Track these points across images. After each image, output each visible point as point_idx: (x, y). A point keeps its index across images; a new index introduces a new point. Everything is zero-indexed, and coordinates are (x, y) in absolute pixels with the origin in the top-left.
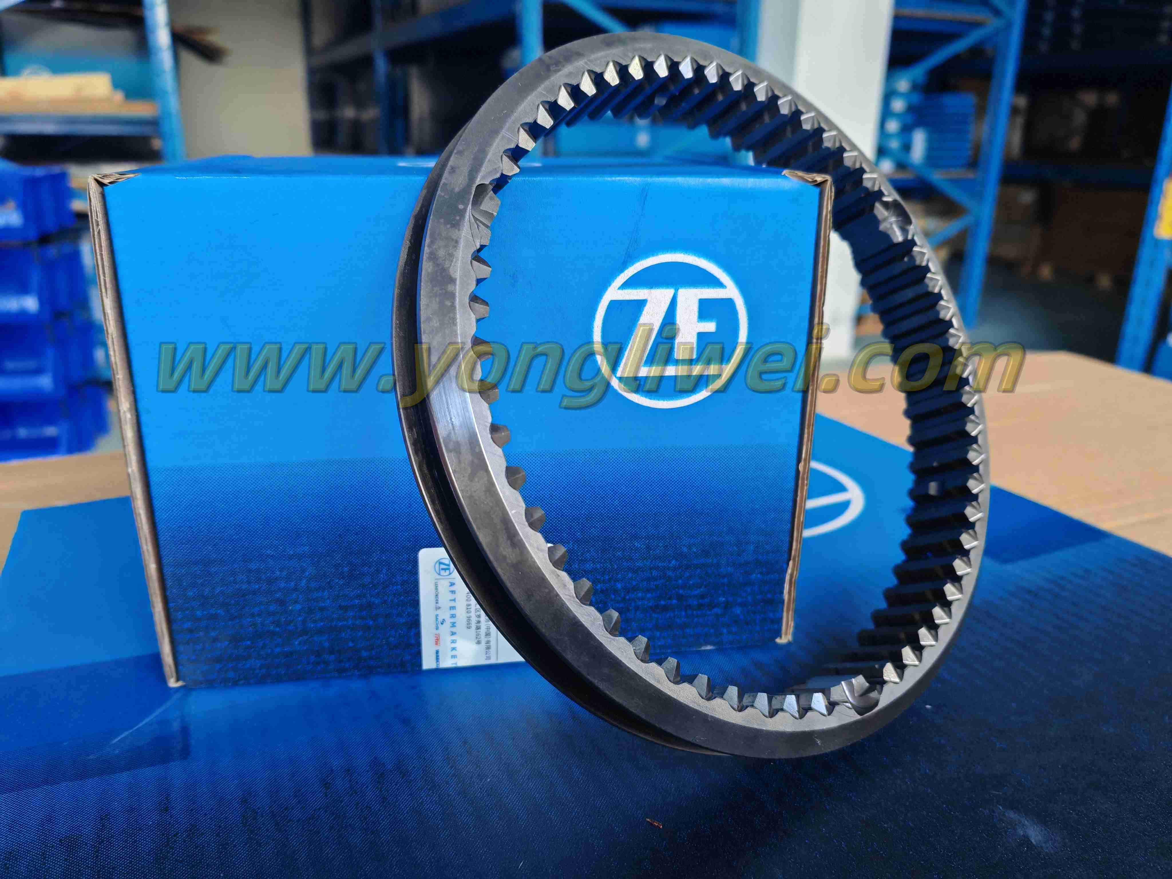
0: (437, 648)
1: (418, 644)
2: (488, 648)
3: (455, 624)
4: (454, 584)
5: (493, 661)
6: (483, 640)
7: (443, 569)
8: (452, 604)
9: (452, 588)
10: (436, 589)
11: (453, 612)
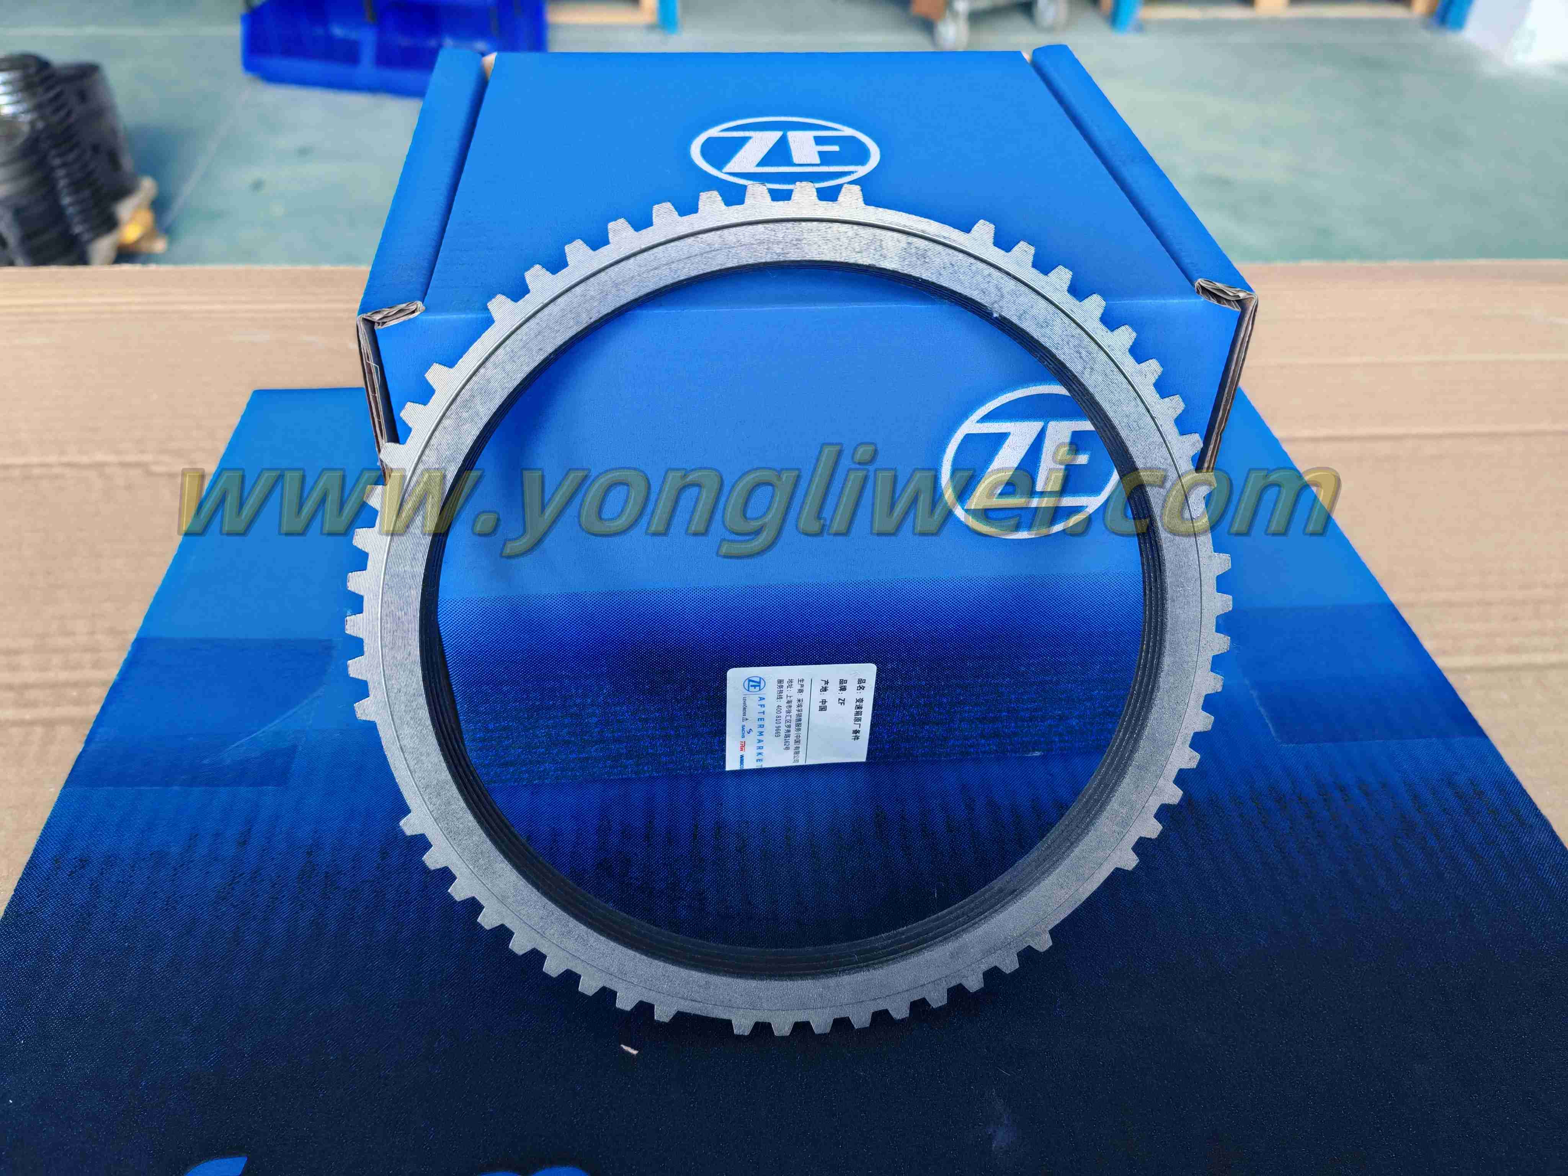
0: (742, 753)
1: (723, 750)
2: (797, 753)
3: (763, 733)
4: (764, 699)
5: (801, 762)
6: (792, 745)
7: (752, 686)
8: (762, 716)
9: (762, 702)
10: (745, 703)
11: (761, 723)
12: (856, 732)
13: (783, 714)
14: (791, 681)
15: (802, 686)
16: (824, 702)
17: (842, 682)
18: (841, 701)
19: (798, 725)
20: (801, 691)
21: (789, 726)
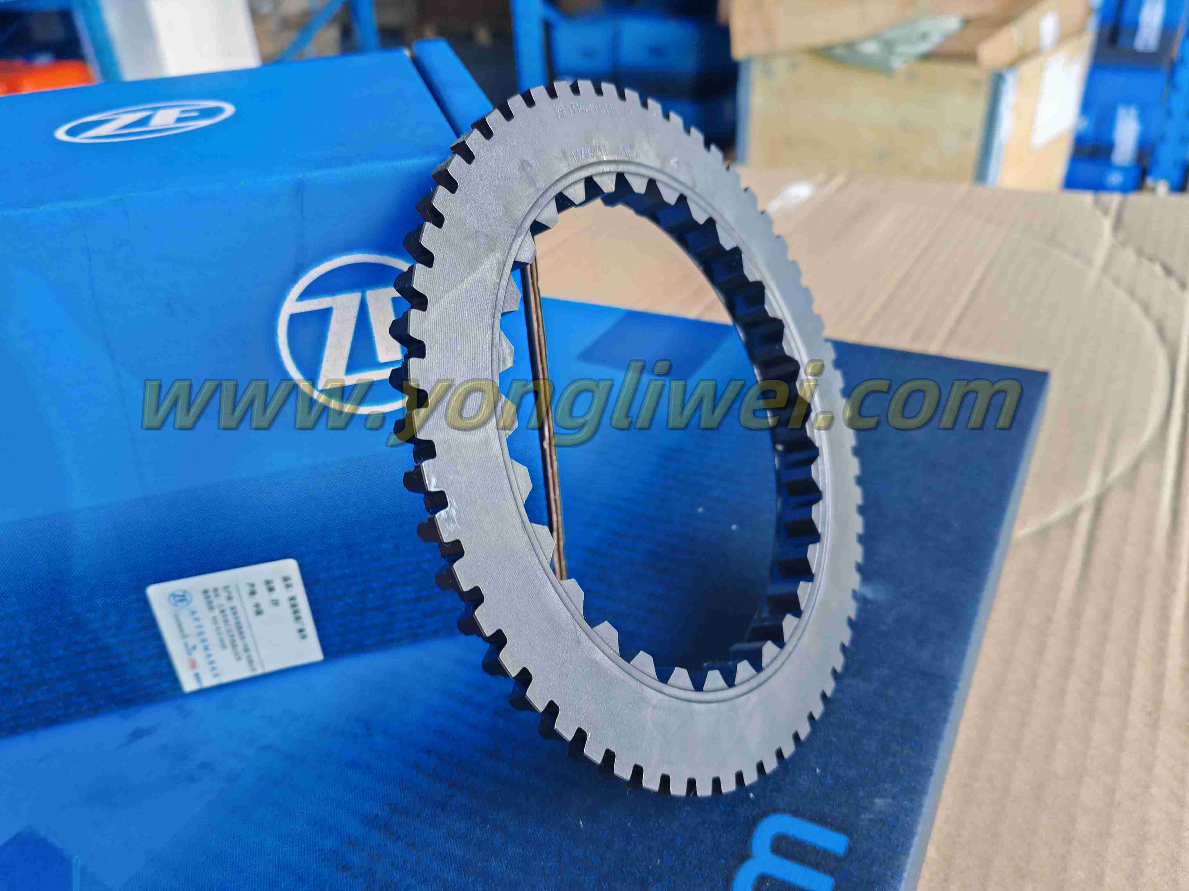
12: (301, 631)
13: (221, 625)
14: (216, 590)
15: (230, 593)
16: (257, 605)
17: (268, 582)
18: (275, 602)
19: (241, 633)
20: (230, 598)
21: (232, 636)
